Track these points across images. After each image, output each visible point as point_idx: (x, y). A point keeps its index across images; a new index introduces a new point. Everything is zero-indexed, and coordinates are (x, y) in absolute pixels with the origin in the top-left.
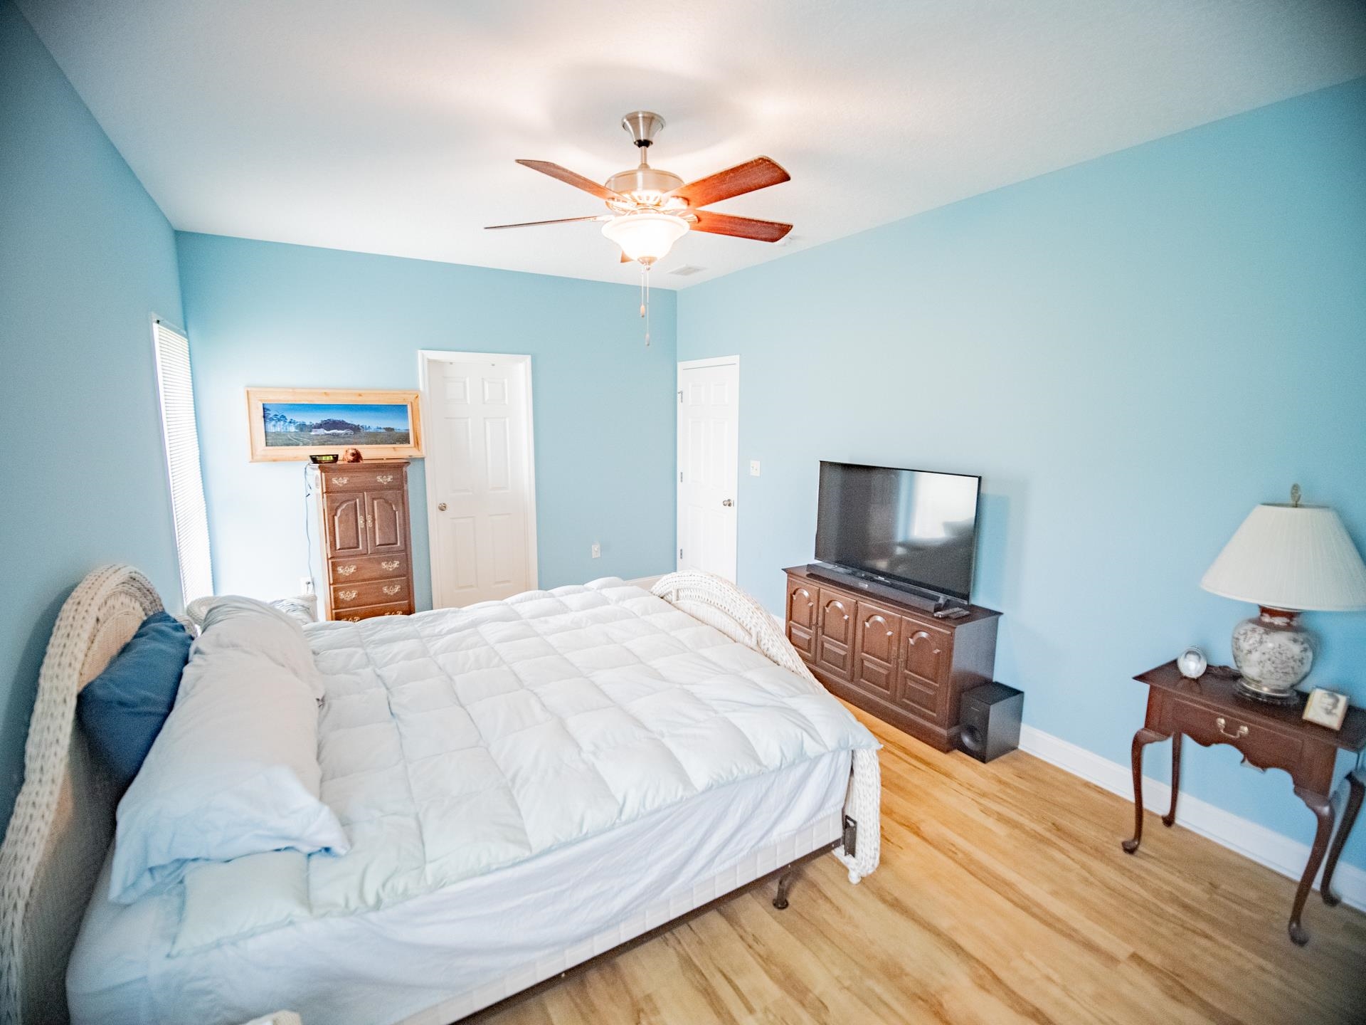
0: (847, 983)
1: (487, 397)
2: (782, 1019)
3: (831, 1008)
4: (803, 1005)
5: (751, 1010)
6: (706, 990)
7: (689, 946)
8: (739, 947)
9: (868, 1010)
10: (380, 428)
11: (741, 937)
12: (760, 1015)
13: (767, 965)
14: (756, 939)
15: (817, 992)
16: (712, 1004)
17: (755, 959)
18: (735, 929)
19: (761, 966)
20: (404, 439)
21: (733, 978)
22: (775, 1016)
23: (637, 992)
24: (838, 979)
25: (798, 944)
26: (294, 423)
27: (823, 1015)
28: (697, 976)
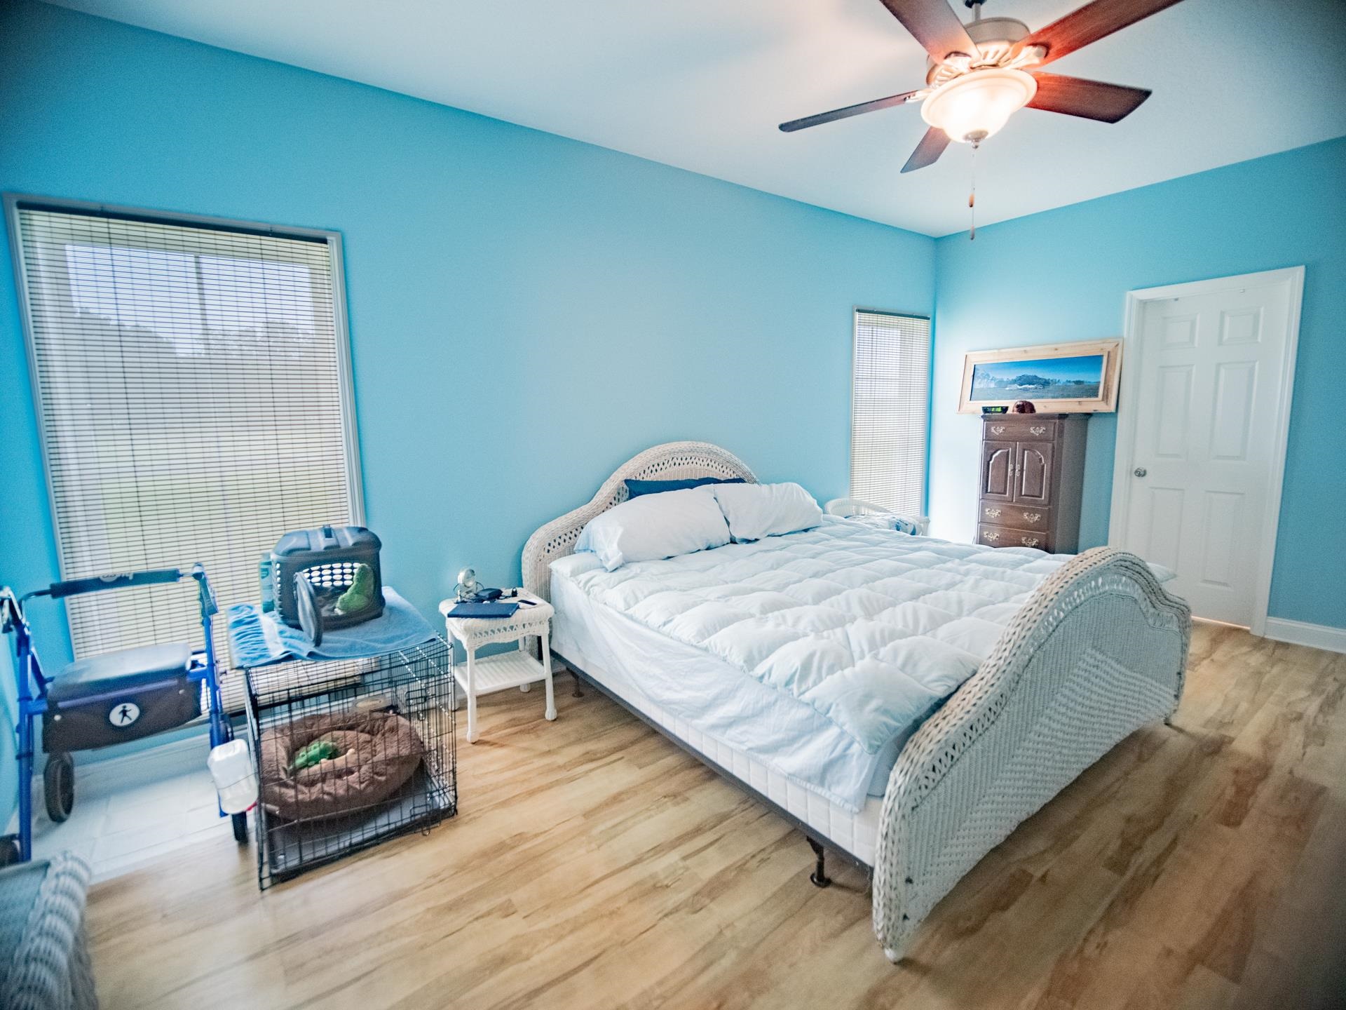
0: (728, 933)
1: (1226, 337)
2: (679, 879)
3: (697, 916)
4: (697, 894)
5: (685, 858)
6: (700, 830)
7: (742, 817)
8: (751, 848)
9: (697, 948)
10: (1070, 382)
11: (763, 850)
12: (681, 864)
13: (736, 868)
14: (763, 861)
15: (712, 905)
16: (687, 834)
17: (740, 860)
18: (771, 845)
19: (734, 863)
20: (1092, 392)
21: (716, 845)
22: (682, 874)
23: (689, 794)
24: (730, 925)
25: (768, 894)
26: (995, 380)
27: (687, 909)
28: (712, 824)
